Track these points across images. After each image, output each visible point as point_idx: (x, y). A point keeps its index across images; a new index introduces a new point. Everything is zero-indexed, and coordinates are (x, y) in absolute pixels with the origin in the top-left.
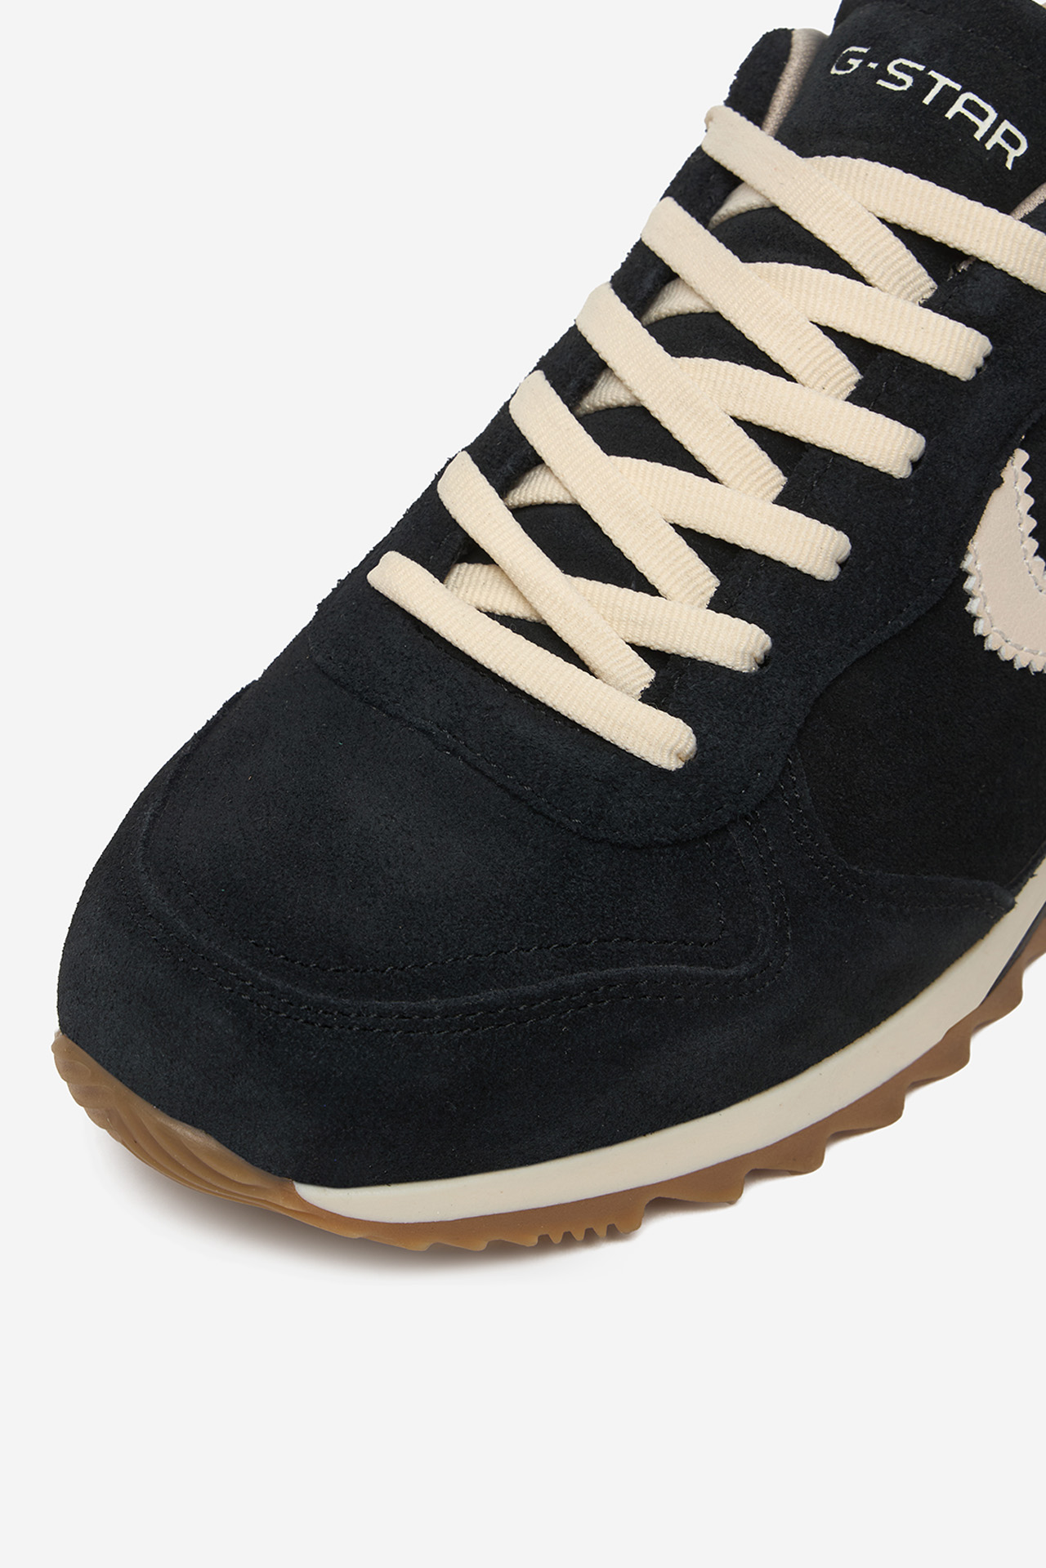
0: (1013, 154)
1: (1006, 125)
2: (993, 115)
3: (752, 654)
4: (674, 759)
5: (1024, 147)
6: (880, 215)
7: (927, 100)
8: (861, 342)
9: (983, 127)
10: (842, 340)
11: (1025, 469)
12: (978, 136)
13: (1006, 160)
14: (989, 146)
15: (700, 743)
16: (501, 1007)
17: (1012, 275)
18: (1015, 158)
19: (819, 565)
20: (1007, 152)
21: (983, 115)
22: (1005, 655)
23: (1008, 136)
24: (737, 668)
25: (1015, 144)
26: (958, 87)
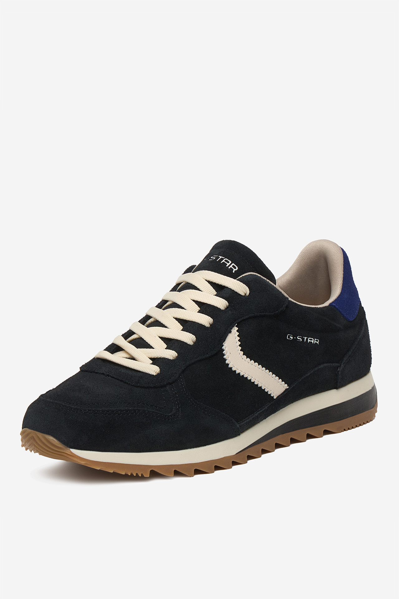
0: (234, 270)
1: (233, 264)
2: (230, 262)
3: (173, 356)
4: (155, 373)
5: (237, 268)
6: (205, 279)
7: (217, 260)
8: (200, 302)
9: (228, 264)
10: (197, 302)
11: (237, 331)
12: (227, 266)
13: (233, 271)
14: (229, 268)
15: (161, 371)
16: (115, 411)
17: (232, 289)
18: (235, 271)
19: (188, 341)
20: (233, 269)
21: (228, 262)
22: (233, 369)
23: (233, 266)
24: (169, 358)
25: (235, 268)
26: (224, 258)
